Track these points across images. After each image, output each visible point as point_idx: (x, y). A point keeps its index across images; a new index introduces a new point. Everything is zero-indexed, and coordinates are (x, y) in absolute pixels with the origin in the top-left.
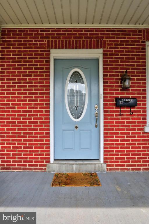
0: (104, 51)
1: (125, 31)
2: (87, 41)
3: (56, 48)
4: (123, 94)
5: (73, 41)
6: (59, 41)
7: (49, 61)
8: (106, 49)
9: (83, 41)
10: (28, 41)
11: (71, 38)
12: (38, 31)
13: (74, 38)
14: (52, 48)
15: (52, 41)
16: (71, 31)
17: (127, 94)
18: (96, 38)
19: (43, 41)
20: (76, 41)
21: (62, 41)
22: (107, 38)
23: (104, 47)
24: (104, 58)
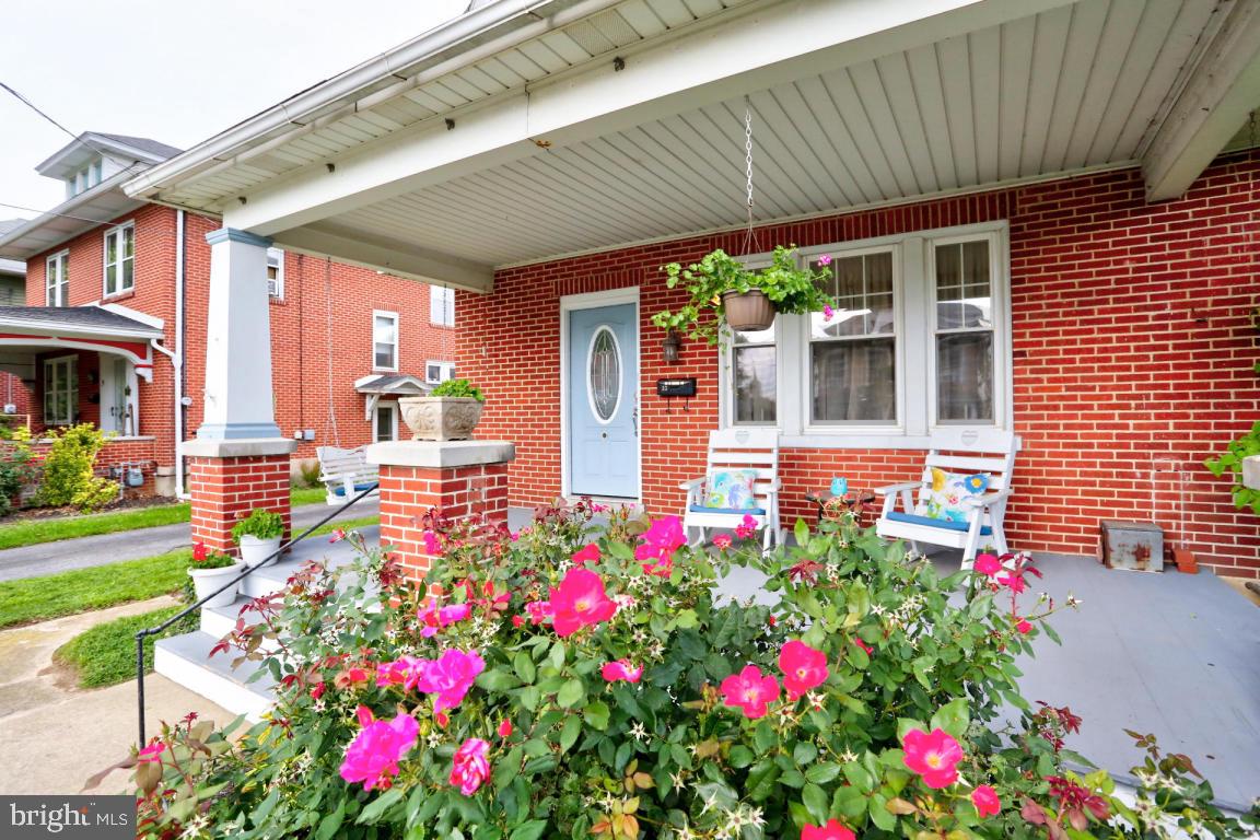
0: (642, 290)
1: (678, 245)
2: (613, 275)
3: (567, 294)
4: (674, 370)
5: (591, 278)
6: (571, 281)
7: (558, 320)
8: (644, 286)
9: (608, 276)
10: (530, 287)
11: (588, 273)
12: (541, 268)
13: (594, 272)
14: (562, 295)
15: (561, 282)
16: (588, 260)
17: (681, 370)
18: (628, 266)
19: (548, 284)
20: (597, 278)
21: (576, 280)
22: (645, 264)
23: (642, 282)
24: (642, 303)
